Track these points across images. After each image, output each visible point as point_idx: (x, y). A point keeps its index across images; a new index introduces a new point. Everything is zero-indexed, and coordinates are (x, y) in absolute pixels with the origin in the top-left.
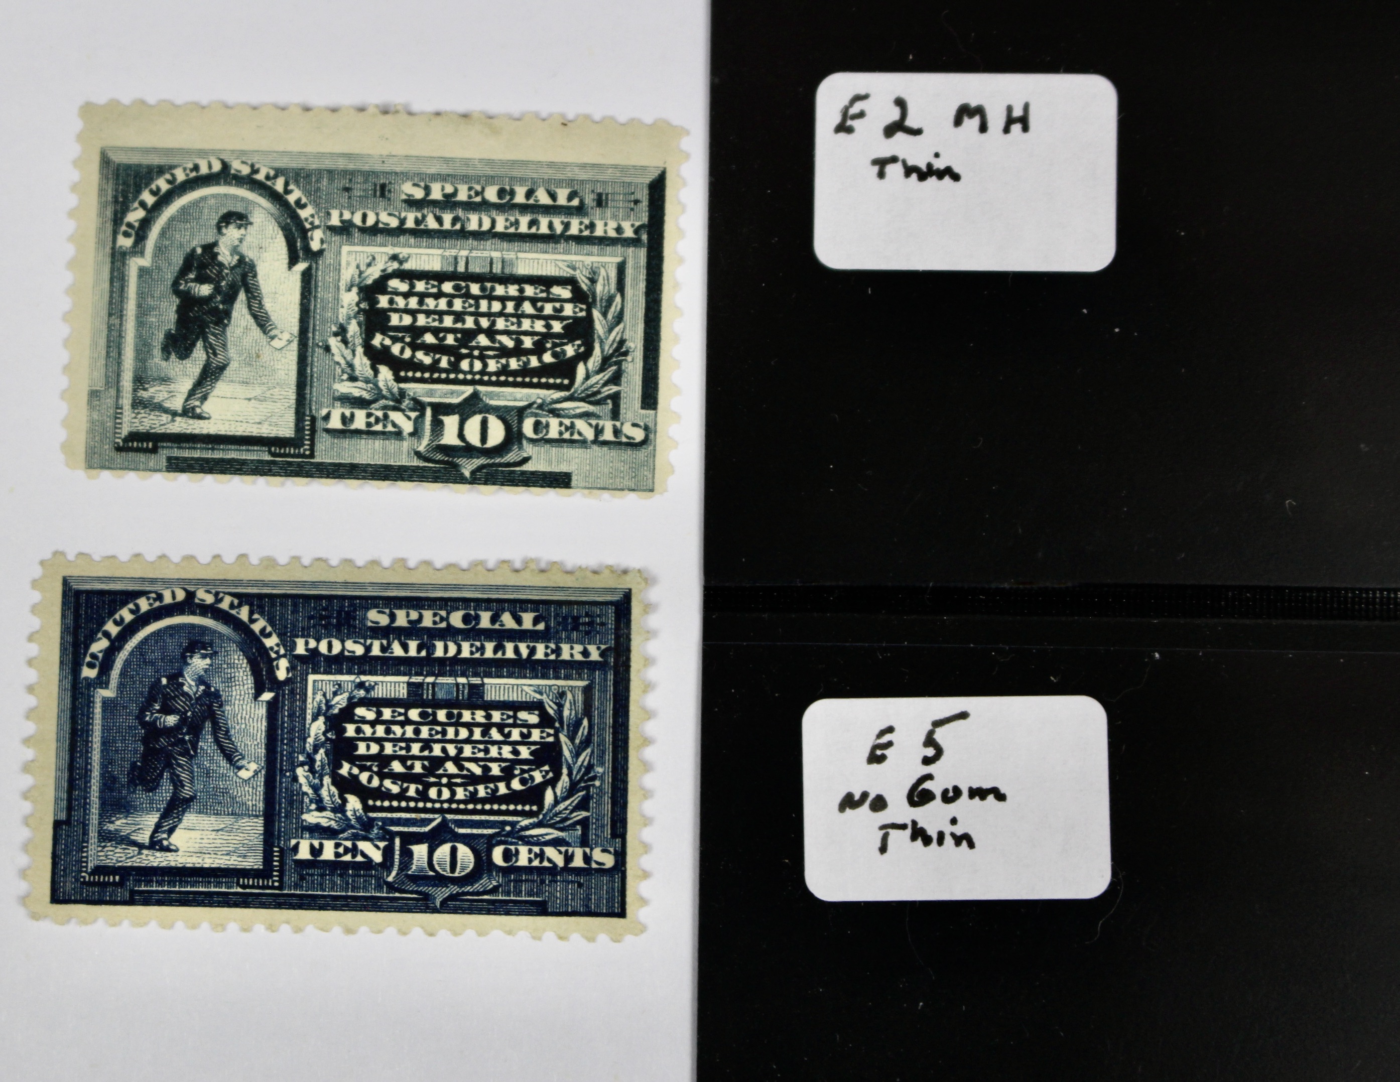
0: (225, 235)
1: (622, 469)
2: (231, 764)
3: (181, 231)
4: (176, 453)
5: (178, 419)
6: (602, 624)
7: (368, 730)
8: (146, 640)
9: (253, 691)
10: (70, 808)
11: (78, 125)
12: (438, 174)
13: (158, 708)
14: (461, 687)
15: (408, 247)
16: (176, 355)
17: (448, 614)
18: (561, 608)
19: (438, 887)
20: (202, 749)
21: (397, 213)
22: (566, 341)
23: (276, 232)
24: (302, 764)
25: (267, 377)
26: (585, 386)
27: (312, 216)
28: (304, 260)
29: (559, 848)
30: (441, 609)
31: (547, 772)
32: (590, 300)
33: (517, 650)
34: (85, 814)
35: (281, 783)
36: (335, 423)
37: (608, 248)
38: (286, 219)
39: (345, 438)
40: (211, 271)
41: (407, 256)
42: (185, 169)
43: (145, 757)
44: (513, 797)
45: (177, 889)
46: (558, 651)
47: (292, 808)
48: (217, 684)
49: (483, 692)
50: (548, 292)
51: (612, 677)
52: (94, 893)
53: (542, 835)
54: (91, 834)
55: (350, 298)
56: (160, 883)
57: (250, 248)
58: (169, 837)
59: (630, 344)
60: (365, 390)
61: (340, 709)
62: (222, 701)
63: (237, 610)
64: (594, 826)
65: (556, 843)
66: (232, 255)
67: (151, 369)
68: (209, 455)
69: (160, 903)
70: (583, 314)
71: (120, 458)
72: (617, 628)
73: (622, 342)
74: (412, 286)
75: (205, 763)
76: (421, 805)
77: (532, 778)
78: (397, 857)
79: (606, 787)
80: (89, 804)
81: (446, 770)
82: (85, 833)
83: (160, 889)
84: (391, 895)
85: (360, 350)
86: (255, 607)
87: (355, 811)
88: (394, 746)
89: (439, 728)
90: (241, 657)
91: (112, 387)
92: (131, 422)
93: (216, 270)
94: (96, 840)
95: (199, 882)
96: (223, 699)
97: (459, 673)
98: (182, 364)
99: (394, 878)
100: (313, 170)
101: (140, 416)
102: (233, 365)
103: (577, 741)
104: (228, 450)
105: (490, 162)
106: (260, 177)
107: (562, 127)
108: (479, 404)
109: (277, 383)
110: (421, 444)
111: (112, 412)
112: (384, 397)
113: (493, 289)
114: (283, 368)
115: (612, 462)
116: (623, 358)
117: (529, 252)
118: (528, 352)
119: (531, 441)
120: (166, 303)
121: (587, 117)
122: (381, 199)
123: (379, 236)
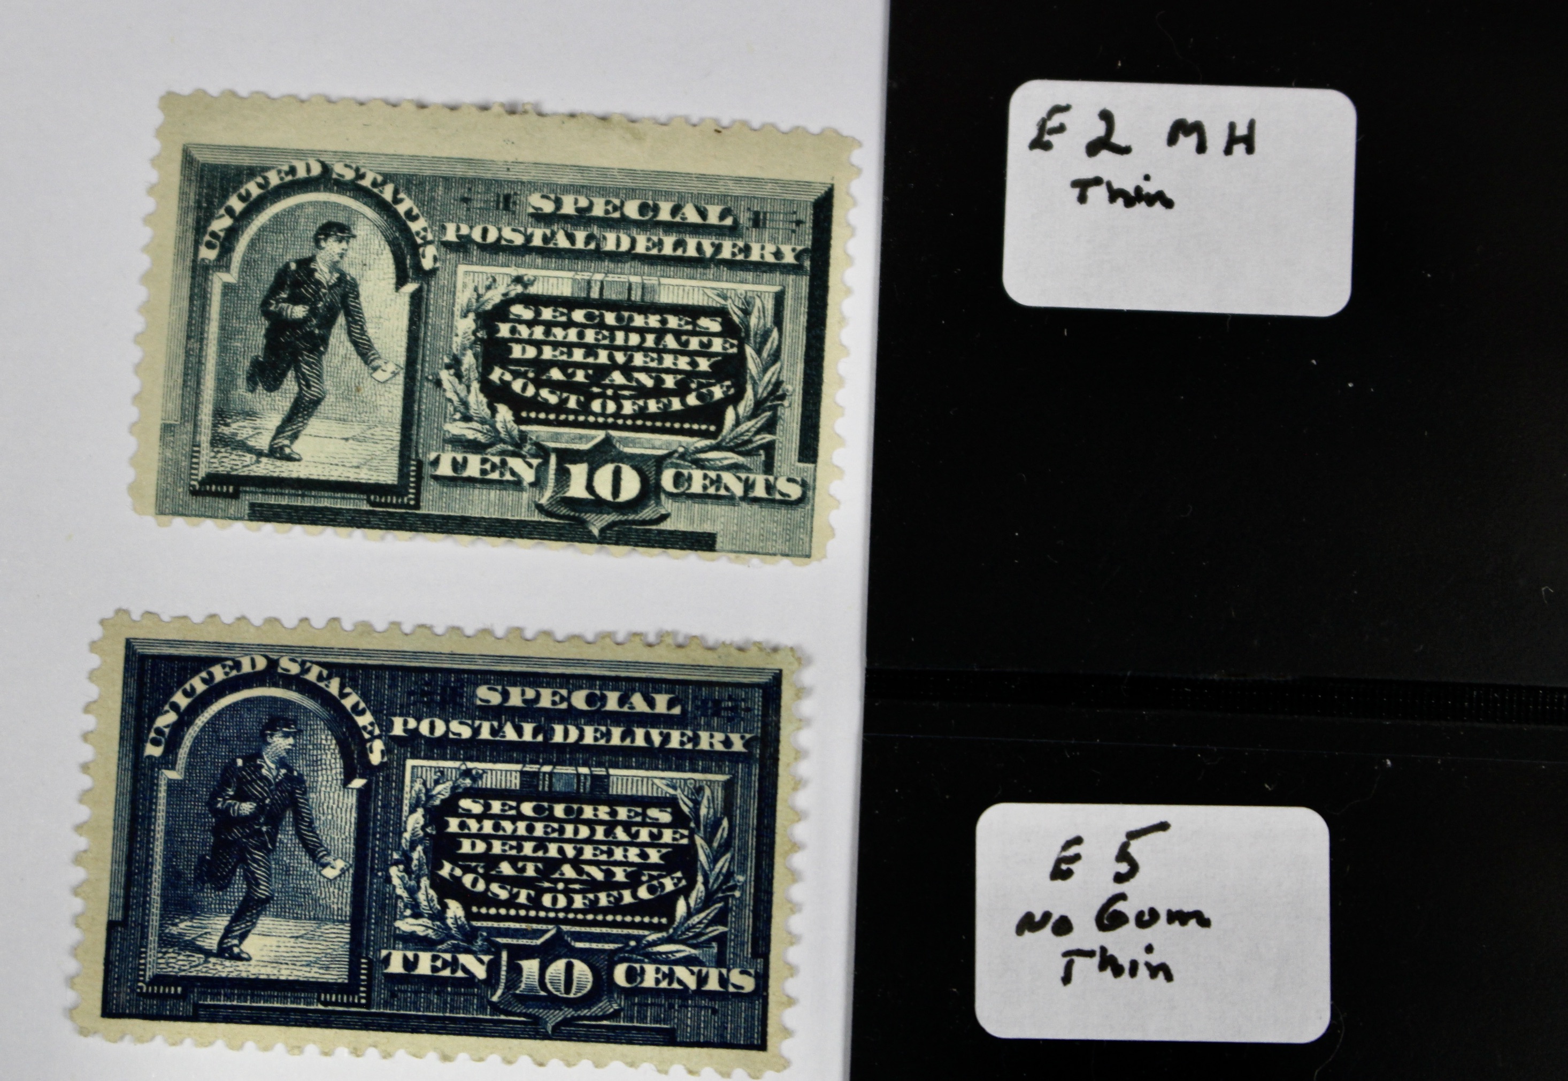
0: (323, 248)
1: (775, 530)
2: (314, 861)
3: (273, 243)
4: (260, 499)
5: (264, 460)
6: (748, 710)
7: (473, 825)
8: (220, 713)
9: (342, 777)
10: (126, 907)
11: (158, 118)
12: (571, 185)
13: (231, 793)
14: (582, 778)
15: (535, 268)
16: (263, 387)
17: (570, 693)
18: (700, 689)
19: (550, 1010)
20: (281, 842)
21: (522, 229)
22: (713, 381)
23: (382, 247)
24: (396, 863)
25: (368, 415)
26: (734, 433)
27: (425, 230)
28: (414, 280)
29: (691, 968)
30: (561, 687)
31: (679, 879)
32: (743, 335)
33: (648, 737)
34: (144, 914)
35: (371, 884)
36: (445, 469)
37: (765, 274)
38: (395, 232)
39: (456, 486)
40: (307, 290)
41: (532, 279)
42: (279, 172)
43: (215, 849)
44: (639, 907)
45: (248, 1004)
46: (695, 739)
47: (384, 913)
48: (300, 767)
49: (608, 785)
50: (695, 324)
51: (757, 771)
52: (151, 1006)
53: (672, 952)
54: (150, 938)
55: (466, 326)
56: (228, 997)
58: (241, 943)
59: (787, 387)
60: (481, 432)
61: (442, 801)
62: (306, 788)
63: (326, 682)
64: (732, 944)
65: (687, 962)
66: (331, 272)
67: (235, 401)
68: (298, 502)
69: (227, 1020)
70: (735, 350)
71: (195, 503)
72: (765, 715)
73: (778, 384)
74: (538, 313)
75: (285, 859)
76: (532, 913)
77: (662, 886)
78: (503, 973)
79: (748, 898)
80: (149, 903)
81: (562, 874)
82: (144, 936)
83: (229, 1003)
84: (495, 1017)
85: (475, 386)
86: (347, 680)
87: (456, 919)
88: (504, 844)
89: (556, 826)
90: (329, 737)
91: (188, 421)
92: (209, 462)
93: (312, 288)
94: (156, 945)
95: (274, 996)
96: (307, 785)
97: (581, 761)
98: (270, 396)
99: (499, 997)
100: (426, 176)
101: (220, 455)
102: (329, 399)
103: (715, 844)
104: (321, 497)
105: (631, 173)
106: (366, 183)
107: (716, 134)
108: (611, 451)
109: (380, 421)
110: (543, 496)
111: (187, 450)
112: (503, 441)
113: (631, 319)
114: (386, 403)
115: (763, 522)
116: (779, 402)
117: (674, 278)
118: (669, 393)
119: (670, 495)
120: (253, 326)
121: (744, 123)
122: (504, 212)
123: (501, 254)
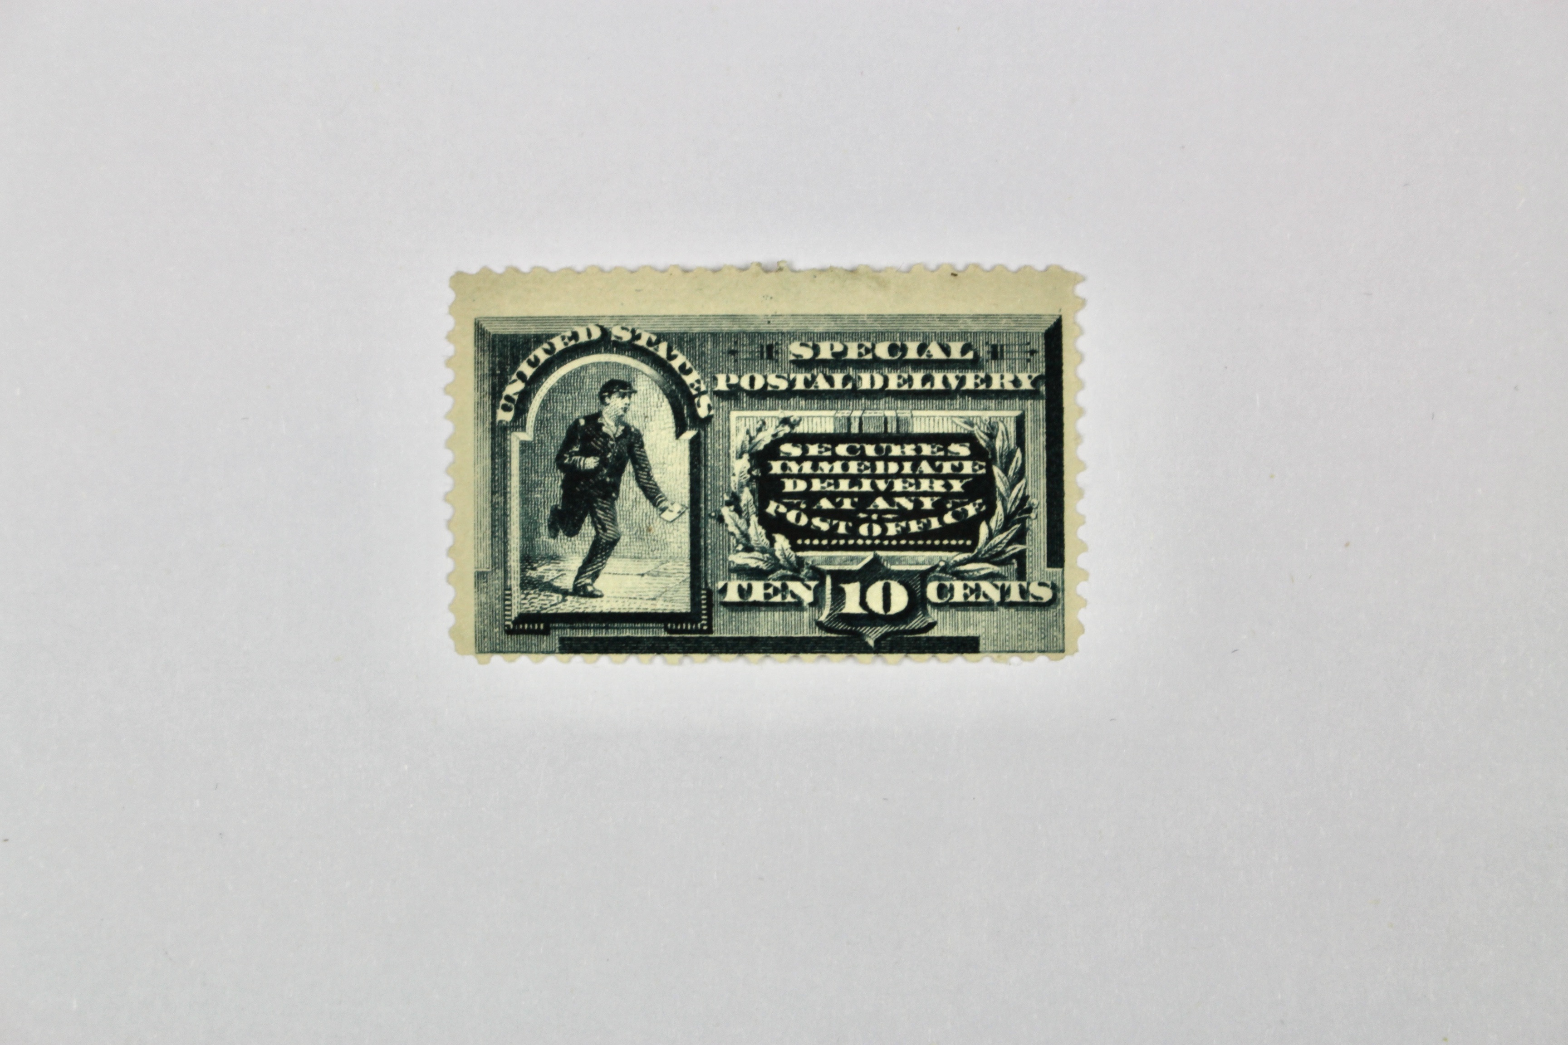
0: (608, 404)
1: (1031, 630)
3: (563, 402)
5: (569, 598)
11: (450, 295)
12: (826, 333)
15: (799, 409)
16: (564, 532)
21: (786, 375)
22: (966, 500)
23: (661, 400)
25: (659, 551)
26: (989, 546)
27: (698, 381)
28: (692, 428)
32: (990, 457)
36: (732, 595)
37: (1006, 401)
38: (671, 385)
39: (744, 611)
40: (596, 444)
41: (798, 419)
42: (563, 338)
50: (946, 450)
55: (741, 466)
57: (634, 417)
59: (1034, 501)
60: (762, 560)
66: (616, 425)
67: (539, 547)
68: (603, 634)
70: (983, 471)
71: (510, 641)
73: (1025, 498)
74: (805, 450)
85: (754, 519)
91: (499, 569)
92: (519, 604)
93: (601, 441)
98: (571, 541)
100: (696, 334)
101: (529, 597)
102: (624, 540)
104: (623, 628)
105: (879, 318)
106: (642, 342)
107: (953, 278)
108: (880, 570)
109: (671, 557)
110: (822, 614)
111: (500, 593)
112: (782, 567)
113: (889, 450)
114: (675, 541)
115: (1020, 624)
116: (1027, 515)
117: (924, 409)
118: (928, 514)
119: (935, 605)
120: (550, 479)
121: (977, 266)
122: (768, 361)
123: (768, 399)
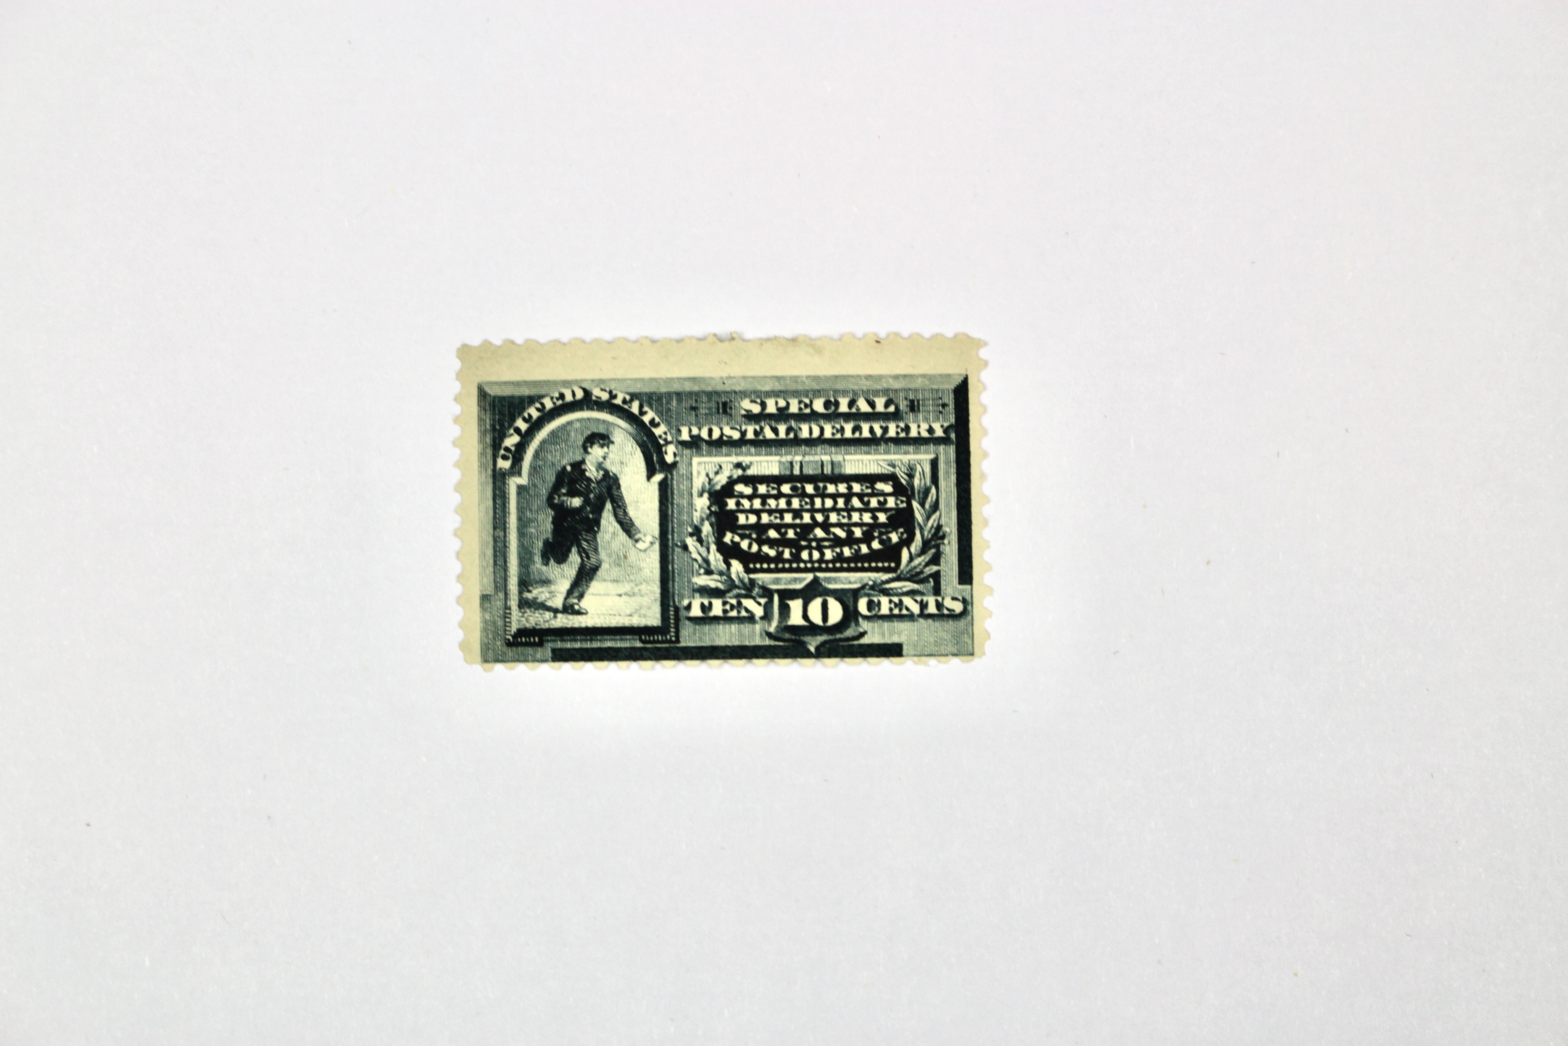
1: (945, 637)
3: (552, 452)
4: (559, 645)
5: (559, 615)
11: (457, 364)
12: (771, 391)
15: (750, 455)
16: (554, 561)
21: (738, 427)
22: (890, 529)
23: (634, 449)
25: (635, 575)
26: (910, 567)
27: (665, 433)
28: (660, 472)
32: (910, 493)
36: (696, 612)
37: (922, 446)
38: (643, 437)
39: (705, 624)
40: (581, 486)
41: (749, 464)
42: (552, 398)
50: (873, 488)
55: (702, 503)
57: (612, 463)
59: (946, 529)
60: (720, 582)
66: (597, 471)
67: (534, 573)
68: (588, 645)
70: (904, 505)
71: (510, 652)
73: (939, 527)
74: (755, 489)
85: (713, 547)
91: (500, 591)
92: (518, 620)
93: (584, 484)
100: (663, 393)
101: (526, 615)
102: (605, 566)
104: (605, 640)
105: (816, 378)
106: (618, 401)
107: (877, 344)
108: (819, 589)
109: (644, 580)
110: (771, 626)
111: (501, 612)
112: (737, 587)
113: (825, 488)
114: (648, 566)
115: (937, 632)
116: (941, 541)
117: (854, 454)
118: (858, 541)
119: (865, 617)
120: (543, 516)
121: (897, 334)
122: (724, 415)
123: (724, 447)
